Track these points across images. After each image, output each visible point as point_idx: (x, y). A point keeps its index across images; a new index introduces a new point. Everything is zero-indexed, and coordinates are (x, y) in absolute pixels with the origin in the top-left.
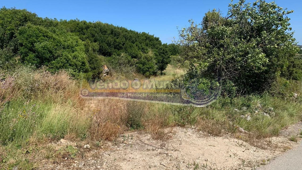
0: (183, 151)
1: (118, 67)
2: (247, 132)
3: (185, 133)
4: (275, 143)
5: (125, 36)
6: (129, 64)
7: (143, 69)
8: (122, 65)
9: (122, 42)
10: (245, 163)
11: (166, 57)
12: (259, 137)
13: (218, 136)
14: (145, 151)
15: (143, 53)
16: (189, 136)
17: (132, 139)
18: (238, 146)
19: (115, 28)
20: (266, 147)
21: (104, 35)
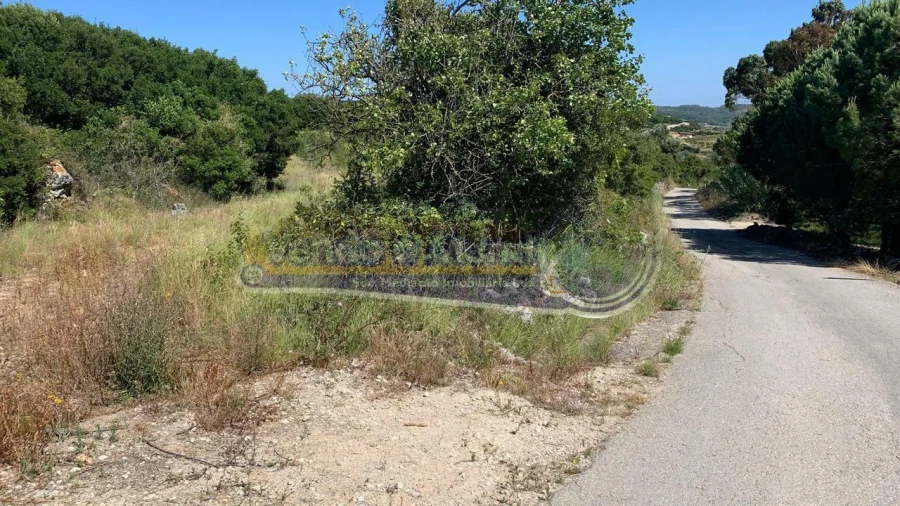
0: (311, 461)
1: (111, 168)
2: (521, 359)
3: (327, 388)
4: (602, 389)
5: (132, 58)
6: (150, 156)
7: (204, 172)
8: (125, 157)
9: (122, 76)
10: (520, 475)
11: (281, 132)
12: (556, 374)
13: (436, 384)
14: (160, 485)
15: (202, 117)
16: (340, 397)
17: (113, 439)
18: (497, 413)
19: (92, 30)
20: (579, 404)
21: (51, 51)
